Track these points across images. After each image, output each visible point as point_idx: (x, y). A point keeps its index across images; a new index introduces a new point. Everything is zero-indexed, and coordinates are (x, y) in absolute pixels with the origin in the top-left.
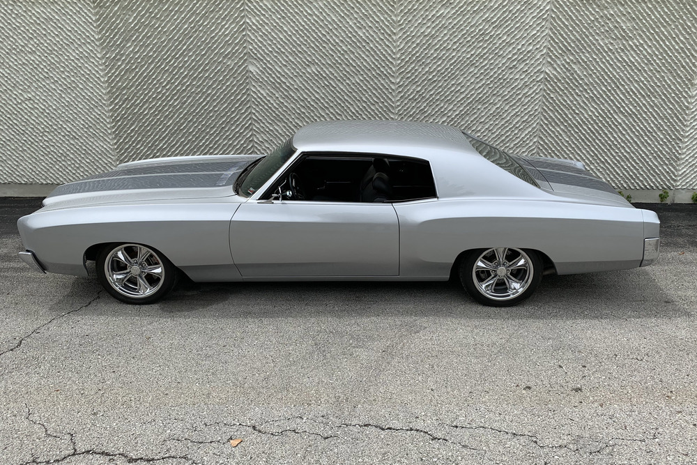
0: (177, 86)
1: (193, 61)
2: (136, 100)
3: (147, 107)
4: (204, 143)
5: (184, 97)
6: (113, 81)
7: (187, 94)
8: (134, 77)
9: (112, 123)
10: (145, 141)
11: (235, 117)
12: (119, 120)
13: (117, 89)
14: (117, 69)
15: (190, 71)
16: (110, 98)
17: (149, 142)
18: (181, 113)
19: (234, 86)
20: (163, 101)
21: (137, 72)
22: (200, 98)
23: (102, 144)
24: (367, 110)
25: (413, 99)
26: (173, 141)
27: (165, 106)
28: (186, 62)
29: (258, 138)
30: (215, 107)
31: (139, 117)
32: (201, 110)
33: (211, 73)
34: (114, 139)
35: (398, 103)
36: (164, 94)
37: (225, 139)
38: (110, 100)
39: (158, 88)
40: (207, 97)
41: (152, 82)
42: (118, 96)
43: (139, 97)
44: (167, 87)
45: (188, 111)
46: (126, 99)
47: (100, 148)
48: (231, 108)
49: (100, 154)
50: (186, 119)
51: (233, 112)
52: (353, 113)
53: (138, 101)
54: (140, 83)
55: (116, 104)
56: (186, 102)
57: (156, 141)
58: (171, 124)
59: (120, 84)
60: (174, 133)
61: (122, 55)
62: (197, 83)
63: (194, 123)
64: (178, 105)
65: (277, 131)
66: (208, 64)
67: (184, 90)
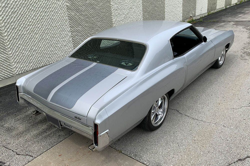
0: (38, 17)
1: (44, 3)
2: (19, 27)
3: (25, 30)
4: (53, 42)
5: (42, 22)
6: (5, 19)
7: (43, 20)
8: (16, 15)
9: (7, 43)
10: (26, 49)
11: (64, 27)
12: (11, 41)
13: (8, 23)
14: (6, 12)
15: (43, 9)
16: (5, 28)
17: (29, 48)
18: (42, 30)
19: (62, 13)
20: (33, 26)
21: (18, 13)
22: (49, 21)
23: (3, 56)
24: (105, 16)
25: (116, 10)
26: (40, 45)
27: (34, 28)
28: (41, 4)
29: (73, 35)
30: (56, 24)
31: (21, 36)
32: (50, 26)
33: (52, 8)
34: (10, 51)
35: (113, 12)
36: (33, 22)
37: (61, 39)
38: (4, 30)
39: (29, 19)
40: (52, 20)
41: (26, 17)
42: (9, 27)
43: (20, 26)
44: (34, 18)
45: (45, 28)
46: (14, 28)
47: (3, 58)
48: (62, 24)
49: (3, 62)
50: (44, 33)
51: (63, 25)
52: (101, 17)
53: (20, 28)
54: (20, 18)
55: (8, 32)
56: (43, 24)
57: (32, 46)
58: (38, 36)
59: (9, 20)
60: (40, 40)
61: (8, 4)
62: (47, 14)
63: (48, 33)
64: (40, 26)
65: (80, 30)
66: (50, 5)
67: (42, 19)
